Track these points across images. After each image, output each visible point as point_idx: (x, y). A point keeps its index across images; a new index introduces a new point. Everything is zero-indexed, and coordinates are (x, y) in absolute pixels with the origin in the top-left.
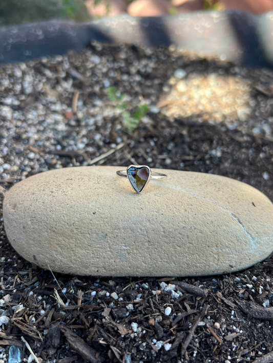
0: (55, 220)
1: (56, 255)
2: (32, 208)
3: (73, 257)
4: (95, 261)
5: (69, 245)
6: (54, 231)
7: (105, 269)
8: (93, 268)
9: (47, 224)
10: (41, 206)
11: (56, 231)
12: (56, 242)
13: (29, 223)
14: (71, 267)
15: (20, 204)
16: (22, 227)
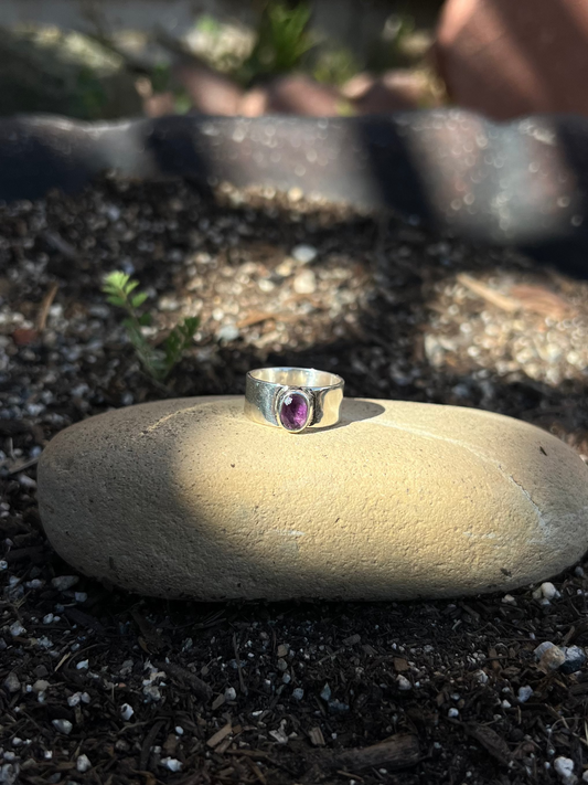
0: (156, 481)
1: (158, 553)
2: (109, 462)
3: (191, 556)
4: (236, 562)
5: (185, 530)
6: (154, 503)
7: (255, 580)
8: (230, 579)
9: (140, 488)
10: (125, 456)
11: (158, 502)
12: (157, 525)
13: (104, 490)
14: (187, 577)
15: (81, 457)
16: (87, 501)
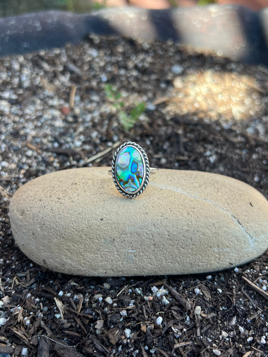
0: (64, 227)
1: (66, 259)
2: (41, 215)
3: (82, 261)
4: (104, 263)
5: (79, 250)
6: (63, 237)
7: (113, 271)
8: (101, 270)
9: (56, 230)
10: (49, 213)
11: (66, 237)
12: (65, 247)
13: (39, 230)
14: (81, 270)
15: (28, 211)
16: (31, 234)
